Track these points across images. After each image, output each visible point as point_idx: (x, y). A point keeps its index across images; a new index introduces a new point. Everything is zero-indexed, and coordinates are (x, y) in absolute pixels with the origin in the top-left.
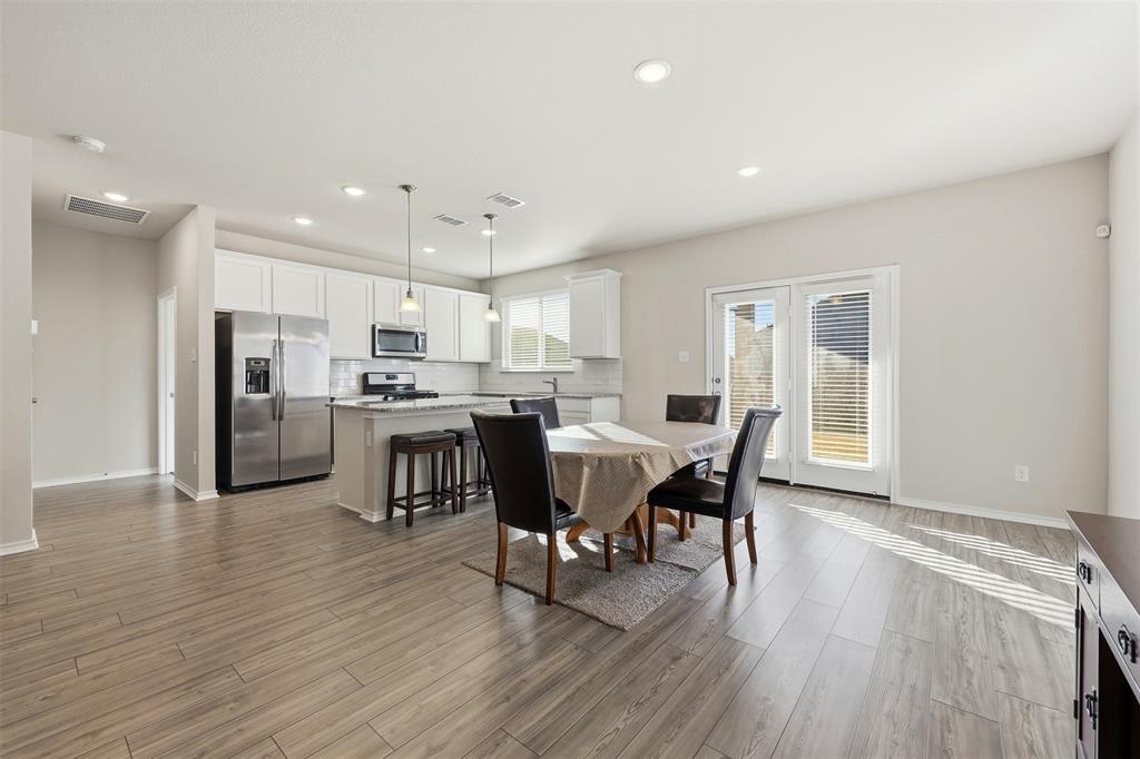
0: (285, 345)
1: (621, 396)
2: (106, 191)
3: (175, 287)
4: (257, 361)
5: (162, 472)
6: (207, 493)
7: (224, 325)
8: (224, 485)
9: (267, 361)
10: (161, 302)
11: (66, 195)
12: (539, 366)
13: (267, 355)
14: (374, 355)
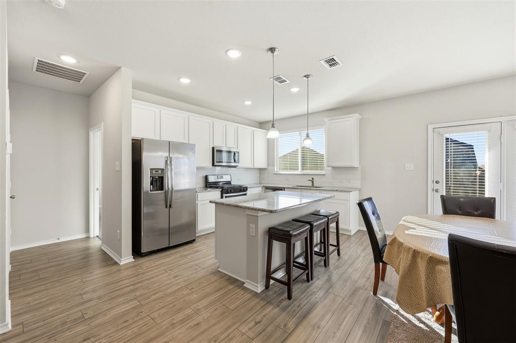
0: (173, 159)
1: (360, 190)
2: (62, 54)
3: (103, 123)
4: (157, 170)
5: (92, 235)
6: (126, 258)
7: (137, 147)
8: (137, 251)
9: (162, 170)
10: (91, 134)
11: (34, 58)
12: (299, 172)
13: (163, 167)
14: (213, 165)
